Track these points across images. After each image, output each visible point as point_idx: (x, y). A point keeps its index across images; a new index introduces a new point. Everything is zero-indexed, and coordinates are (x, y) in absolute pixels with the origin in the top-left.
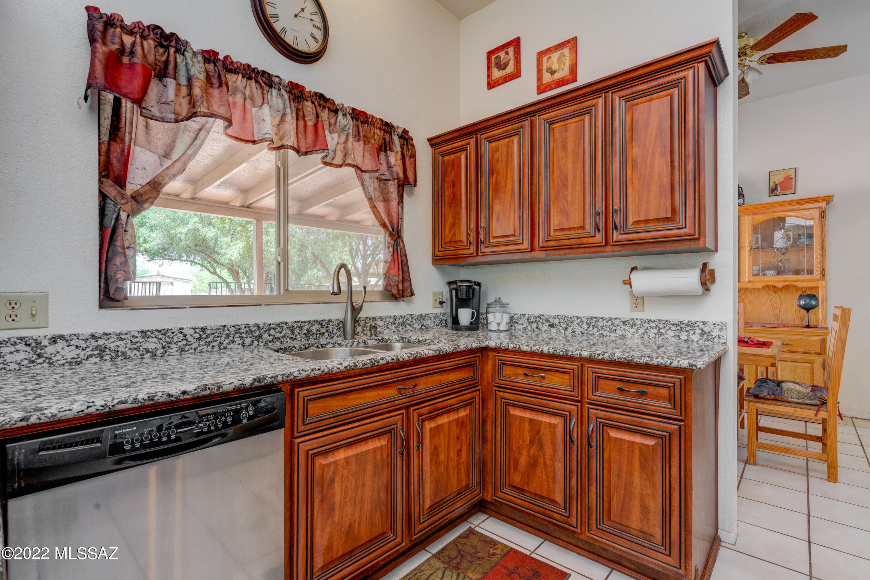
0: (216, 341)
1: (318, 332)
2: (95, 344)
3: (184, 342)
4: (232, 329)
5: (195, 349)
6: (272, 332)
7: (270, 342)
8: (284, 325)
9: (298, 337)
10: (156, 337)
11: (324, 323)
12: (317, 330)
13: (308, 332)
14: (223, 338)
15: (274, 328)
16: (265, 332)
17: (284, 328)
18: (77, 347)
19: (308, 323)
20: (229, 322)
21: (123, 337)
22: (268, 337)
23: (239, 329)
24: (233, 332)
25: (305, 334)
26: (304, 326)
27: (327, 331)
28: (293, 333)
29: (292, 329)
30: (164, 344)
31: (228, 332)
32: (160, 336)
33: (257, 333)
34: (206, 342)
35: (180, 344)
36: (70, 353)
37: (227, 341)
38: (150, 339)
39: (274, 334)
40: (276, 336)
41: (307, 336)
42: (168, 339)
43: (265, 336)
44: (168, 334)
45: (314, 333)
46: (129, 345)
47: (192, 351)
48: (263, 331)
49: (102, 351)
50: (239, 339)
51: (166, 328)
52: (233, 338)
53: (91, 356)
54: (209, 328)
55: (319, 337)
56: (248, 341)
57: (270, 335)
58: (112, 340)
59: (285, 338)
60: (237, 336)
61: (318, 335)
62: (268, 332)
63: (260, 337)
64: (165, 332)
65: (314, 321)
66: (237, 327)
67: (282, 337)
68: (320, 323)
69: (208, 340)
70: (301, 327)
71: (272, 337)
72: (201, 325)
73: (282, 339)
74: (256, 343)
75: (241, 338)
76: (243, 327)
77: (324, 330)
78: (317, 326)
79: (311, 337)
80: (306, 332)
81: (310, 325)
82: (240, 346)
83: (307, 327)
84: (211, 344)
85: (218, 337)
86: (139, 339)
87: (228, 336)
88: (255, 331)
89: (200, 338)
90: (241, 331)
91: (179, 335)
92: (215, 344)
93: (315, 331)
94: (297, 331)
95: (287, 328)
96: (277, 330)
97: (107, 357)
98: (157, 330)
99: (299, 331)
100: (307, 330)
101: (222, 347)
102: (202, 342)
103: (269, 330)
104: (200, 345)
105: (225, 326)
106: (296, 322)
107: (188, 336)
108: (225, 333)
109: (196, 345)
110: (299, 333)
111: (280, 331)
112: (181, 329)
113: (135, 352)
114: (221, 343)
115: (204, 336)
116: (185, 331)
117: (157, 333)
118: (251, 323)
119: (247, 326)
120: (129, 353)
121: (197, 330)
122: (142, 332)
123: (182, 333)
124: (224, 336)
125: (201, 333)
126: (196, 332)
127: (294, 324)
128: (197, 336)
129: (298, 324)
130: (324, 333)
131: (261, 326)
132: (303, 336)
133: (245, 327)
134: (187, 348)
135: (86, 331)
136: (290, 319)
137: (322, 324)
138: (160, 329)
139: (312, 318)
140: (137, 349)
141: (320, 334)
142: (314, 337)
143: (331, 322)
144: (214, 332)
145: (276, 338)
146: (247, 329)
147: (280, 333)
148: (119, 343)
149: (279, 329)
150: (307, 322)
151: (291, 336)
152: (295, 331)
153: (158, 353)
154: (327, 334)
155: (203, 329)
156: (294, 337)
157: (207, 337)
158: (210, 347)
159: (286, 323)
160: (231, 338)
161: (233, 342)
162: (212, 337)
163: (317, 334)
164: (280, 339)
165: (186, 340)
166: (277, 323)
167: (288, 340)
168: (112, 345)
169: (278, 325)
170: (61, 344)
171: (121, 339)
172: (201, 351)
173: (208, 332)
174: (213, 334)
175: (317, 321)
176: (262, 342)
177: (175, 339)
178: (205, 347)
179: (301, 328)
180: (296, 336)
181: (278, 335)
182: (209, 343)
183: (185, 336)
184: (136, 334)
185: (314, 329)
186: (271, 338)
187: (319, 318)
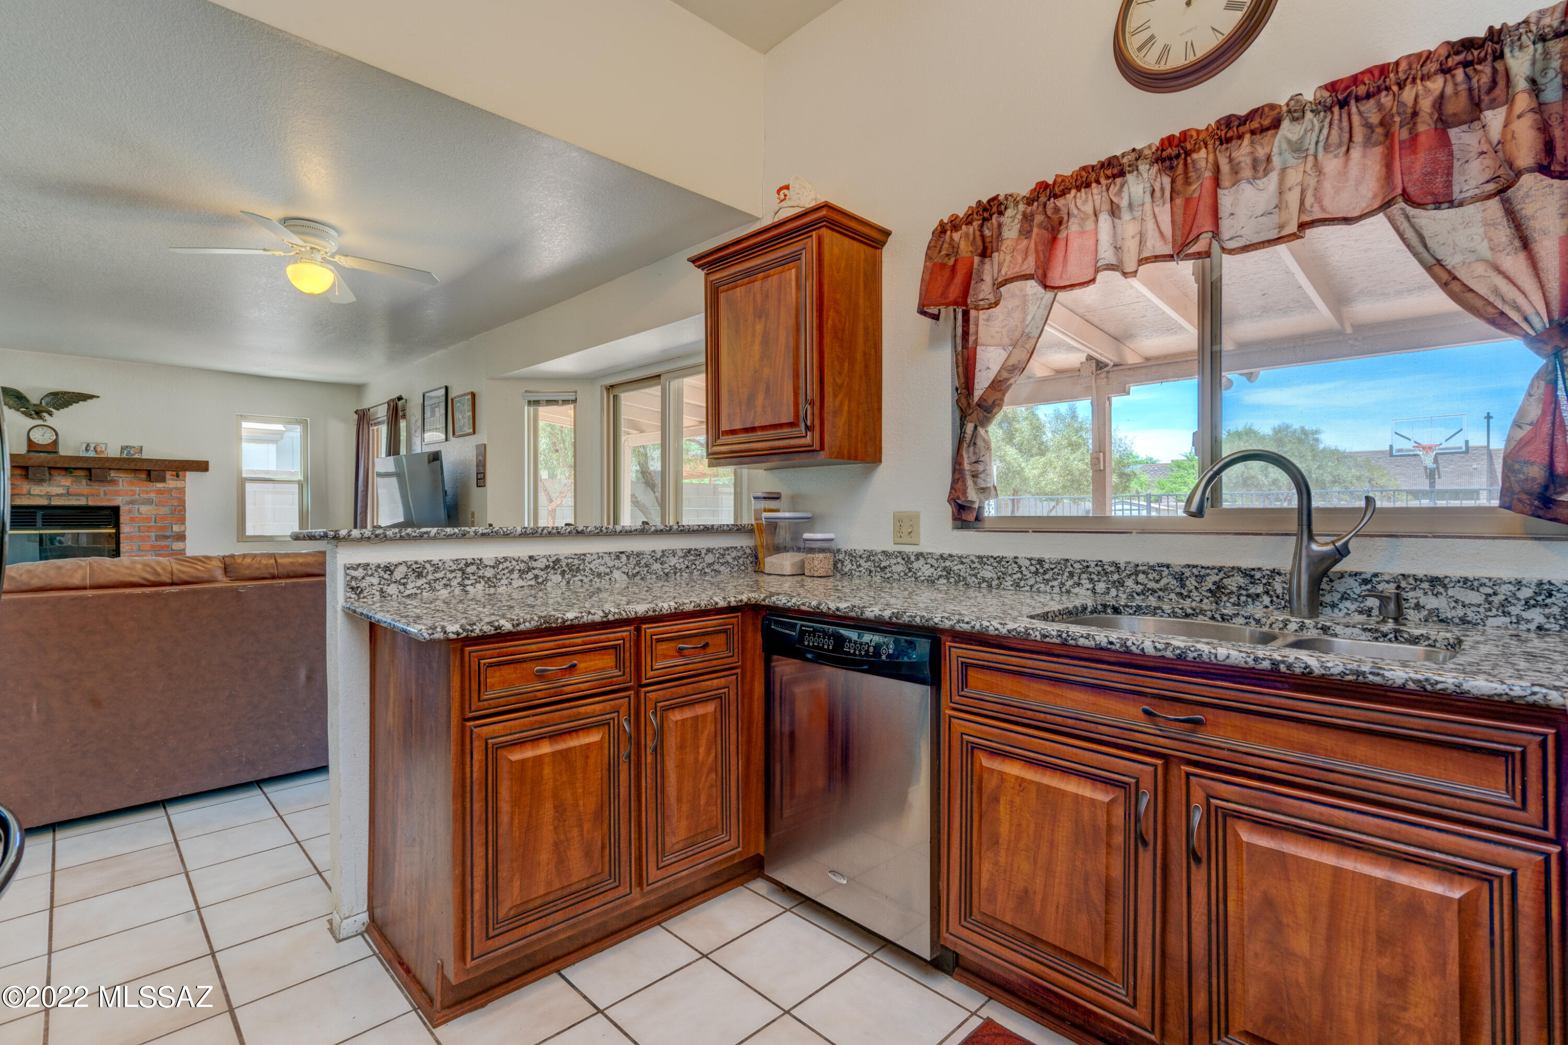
0: (1056, 579)
1: (1244, 592)
2: (943, 565)
3: (1019, 575)
4: (1077, 566)
5: (1032, 586)
6: (1141, 577)
7: (1138, 594)
8: (1165, 569)
9: (1195, 593)
10: (991, 565)
11: (1258, 575)
12: (1240, 588)
13: (1218, 587)
14: (1065, 577)
15: (1144, 572)
16: (1129, 576)
17: (1164, 574)
18: (932, 566)
19: (1216, 571)
20: (1073, 556)
21: (964, 560)
22: (1135, 586)
23: (1088, 567)
24: (1079, 571)
25: (1210, 590)
26: (1208, 575)
27: (1267, 593)
28: (1183, 586)
29: (1181, 579)
30: (1000, 574)
31: (1071, 569)
32: (995, 564)
33: (1116, 577)
34: (1044, 579)
35: (1015, 577)
36: (927, 571)
37: (1070, 583)
38: (986, 567)
39: (1146, 581)
40: (1148, 586)
41: (1214, 595)
42: (1003, 569)
43: (1130, 583)
44: (1003, 563)
45: (1232, 593)
46: (968, 570)
47: (1028, 588)
48: (1124, 574)
49: (948, 571)
50: (1087, 581)
51: (1001, 555)
52: (1079, 578)
53: (940, 576)
54: (1047, 561)
55: (1246, 603)
56: (1101, 587)
57: (1137, 583)
58: (955, 563)
59: (1167, 593)
60: (1084, 576)
61: (1243, 598)
62: (1134, 577)
63: (1121, 583)
64: (1000, 560)
65: (1233, 568)
66: (1085, 564)
67: (1161, 590)
68: (1248, 574)
69: (1047, 577)
70: (1200, 576)
71: (1141, 587)
72: (1037, 555)
73: (1161, 593)
74: (1113, 592)
75: (1091, 580)
76: (1093, 564)
77: (1260, 589)
78: (1241, 580)
79: (1225, 599)
80: (1213, 588)
81: (1221, 575)
82: (1090, 592)
83: (1217, 578)
84: (1051, 584)
85: (1058, 574)
86: (977, 565)
87: (1071, 575)
88: (1112, 572)
89: (1036, 573)
90: (1090, 569)
91: (1014, 565)
92: (1055, 583)
93: (1235, 589)
94: (1191, 583)
95: (1170, 574)
96: (1151, 576)
97: (952, 580)
98: (992, 557)
99: (1196, 584)
100: (1214, 583)
101: (1064, 590)
102: (1039, 579)
103: (1136, 573)
104: (1036, 582)
105: (1067, 560)
106: (1189, 566)
107: (1023, 569)
108: (1068, 570)
109: (1032, 582)
110: (1196, 588)
111: (1157, 578)
112: (1016, 558)
113: (974, 578)
114: (1062, 584)
115: (1041, 571)
116: (1020, 562)
117: (992, 560)
118: (1106, 560)
119: (1099, 563)
120: (969, 578)
121: (1034, 562)
122: (979, 557)
123: (1016, 563)
124: (1066, 574)
125: (1038, 566)
126: (1032, 565)
127: (1184, 570)
128: (1033, 569)
129: (1195, 570)
130: (1258, 595)
131: (1122, 566)
132: (1204, 593)
133: (1097, 565)
134: (1022, 584)
135: (938, 551)
136: (1178, 560)
137: (1252, 577)
138: (995, 556)
139: (1229, 562)
140: (975, 576)
141: (1248, 596)
142: (1232, 600)
143: (1279, 574)
144: (1053, 566)
145: (1149, 589)
146: (1100, 569)
147: (1157, 582)
148: (961, 567)
149: (1155, 575)
150: (1214, 568)
151: (1178, 590)
152: (1188, 583)
153: (995, 583)
154: (1266, 600)
155: (1041, 562)
156: (1186, 594)
157: (1045, 573)
158: (1048, 587)
159: (1168, 566)
160: (1076, 578)
161: (1079, 584)
162: (1051, 573)
163: (1241, 594)
164: (1156, 592)
165: (1021, 572)
166: (1151, 564)
167: (1173, 596)
168: (955, 568)
169: (1152, 568)
170: (922, 561)
171: (962, 563)
172: (1038, 591)
173: (1047, 566)
174: (1052, 569)
175: (1239, 569)
176: (1124, 592)
177: (1010, 571)
178: (1042, 585)
179: (1200, 578)
180: (1191, 591)
181: (1151, 585)
182: (1048, 580)
183: (1020, 567)
184: (974, 558)
185: (1233, 583)
186: (1139, 588)
187: (1246, 564)
